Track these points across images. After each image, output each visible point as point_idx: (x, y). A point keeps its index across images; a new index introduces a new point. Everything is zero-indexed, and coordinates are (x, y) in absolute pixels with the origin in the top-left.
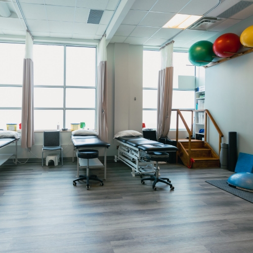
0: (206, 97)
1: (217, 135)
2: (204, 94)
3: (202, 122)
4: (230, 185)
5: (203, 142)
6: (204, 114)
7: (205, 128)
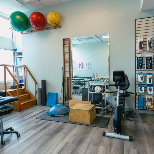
0: (23, 56)
1: (34, 83)
2: (22, 54)
3: (21, 74)
4: (51, 116)
5: (24, 89)
6: (23, 68)
7: (24, 79)
